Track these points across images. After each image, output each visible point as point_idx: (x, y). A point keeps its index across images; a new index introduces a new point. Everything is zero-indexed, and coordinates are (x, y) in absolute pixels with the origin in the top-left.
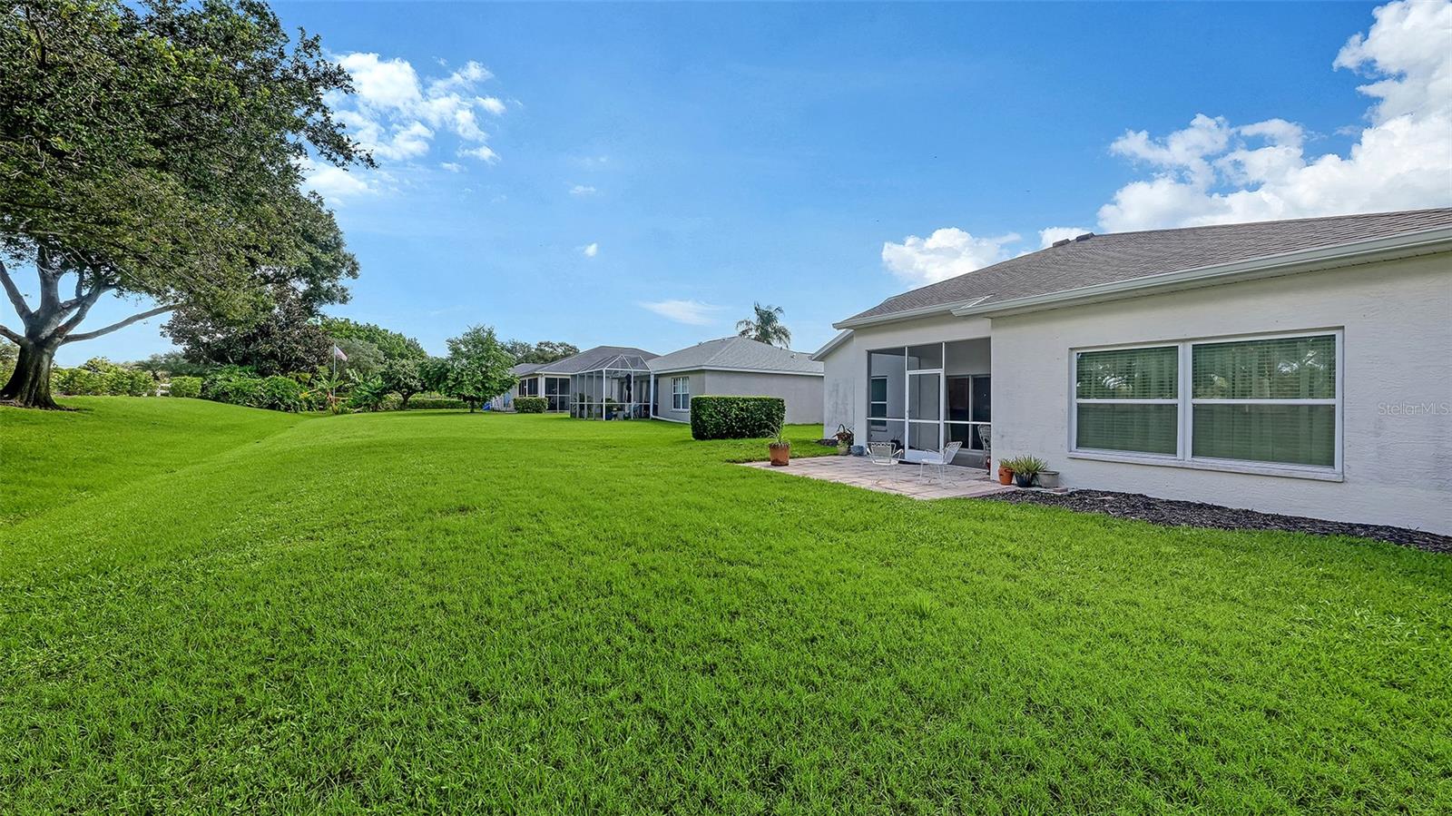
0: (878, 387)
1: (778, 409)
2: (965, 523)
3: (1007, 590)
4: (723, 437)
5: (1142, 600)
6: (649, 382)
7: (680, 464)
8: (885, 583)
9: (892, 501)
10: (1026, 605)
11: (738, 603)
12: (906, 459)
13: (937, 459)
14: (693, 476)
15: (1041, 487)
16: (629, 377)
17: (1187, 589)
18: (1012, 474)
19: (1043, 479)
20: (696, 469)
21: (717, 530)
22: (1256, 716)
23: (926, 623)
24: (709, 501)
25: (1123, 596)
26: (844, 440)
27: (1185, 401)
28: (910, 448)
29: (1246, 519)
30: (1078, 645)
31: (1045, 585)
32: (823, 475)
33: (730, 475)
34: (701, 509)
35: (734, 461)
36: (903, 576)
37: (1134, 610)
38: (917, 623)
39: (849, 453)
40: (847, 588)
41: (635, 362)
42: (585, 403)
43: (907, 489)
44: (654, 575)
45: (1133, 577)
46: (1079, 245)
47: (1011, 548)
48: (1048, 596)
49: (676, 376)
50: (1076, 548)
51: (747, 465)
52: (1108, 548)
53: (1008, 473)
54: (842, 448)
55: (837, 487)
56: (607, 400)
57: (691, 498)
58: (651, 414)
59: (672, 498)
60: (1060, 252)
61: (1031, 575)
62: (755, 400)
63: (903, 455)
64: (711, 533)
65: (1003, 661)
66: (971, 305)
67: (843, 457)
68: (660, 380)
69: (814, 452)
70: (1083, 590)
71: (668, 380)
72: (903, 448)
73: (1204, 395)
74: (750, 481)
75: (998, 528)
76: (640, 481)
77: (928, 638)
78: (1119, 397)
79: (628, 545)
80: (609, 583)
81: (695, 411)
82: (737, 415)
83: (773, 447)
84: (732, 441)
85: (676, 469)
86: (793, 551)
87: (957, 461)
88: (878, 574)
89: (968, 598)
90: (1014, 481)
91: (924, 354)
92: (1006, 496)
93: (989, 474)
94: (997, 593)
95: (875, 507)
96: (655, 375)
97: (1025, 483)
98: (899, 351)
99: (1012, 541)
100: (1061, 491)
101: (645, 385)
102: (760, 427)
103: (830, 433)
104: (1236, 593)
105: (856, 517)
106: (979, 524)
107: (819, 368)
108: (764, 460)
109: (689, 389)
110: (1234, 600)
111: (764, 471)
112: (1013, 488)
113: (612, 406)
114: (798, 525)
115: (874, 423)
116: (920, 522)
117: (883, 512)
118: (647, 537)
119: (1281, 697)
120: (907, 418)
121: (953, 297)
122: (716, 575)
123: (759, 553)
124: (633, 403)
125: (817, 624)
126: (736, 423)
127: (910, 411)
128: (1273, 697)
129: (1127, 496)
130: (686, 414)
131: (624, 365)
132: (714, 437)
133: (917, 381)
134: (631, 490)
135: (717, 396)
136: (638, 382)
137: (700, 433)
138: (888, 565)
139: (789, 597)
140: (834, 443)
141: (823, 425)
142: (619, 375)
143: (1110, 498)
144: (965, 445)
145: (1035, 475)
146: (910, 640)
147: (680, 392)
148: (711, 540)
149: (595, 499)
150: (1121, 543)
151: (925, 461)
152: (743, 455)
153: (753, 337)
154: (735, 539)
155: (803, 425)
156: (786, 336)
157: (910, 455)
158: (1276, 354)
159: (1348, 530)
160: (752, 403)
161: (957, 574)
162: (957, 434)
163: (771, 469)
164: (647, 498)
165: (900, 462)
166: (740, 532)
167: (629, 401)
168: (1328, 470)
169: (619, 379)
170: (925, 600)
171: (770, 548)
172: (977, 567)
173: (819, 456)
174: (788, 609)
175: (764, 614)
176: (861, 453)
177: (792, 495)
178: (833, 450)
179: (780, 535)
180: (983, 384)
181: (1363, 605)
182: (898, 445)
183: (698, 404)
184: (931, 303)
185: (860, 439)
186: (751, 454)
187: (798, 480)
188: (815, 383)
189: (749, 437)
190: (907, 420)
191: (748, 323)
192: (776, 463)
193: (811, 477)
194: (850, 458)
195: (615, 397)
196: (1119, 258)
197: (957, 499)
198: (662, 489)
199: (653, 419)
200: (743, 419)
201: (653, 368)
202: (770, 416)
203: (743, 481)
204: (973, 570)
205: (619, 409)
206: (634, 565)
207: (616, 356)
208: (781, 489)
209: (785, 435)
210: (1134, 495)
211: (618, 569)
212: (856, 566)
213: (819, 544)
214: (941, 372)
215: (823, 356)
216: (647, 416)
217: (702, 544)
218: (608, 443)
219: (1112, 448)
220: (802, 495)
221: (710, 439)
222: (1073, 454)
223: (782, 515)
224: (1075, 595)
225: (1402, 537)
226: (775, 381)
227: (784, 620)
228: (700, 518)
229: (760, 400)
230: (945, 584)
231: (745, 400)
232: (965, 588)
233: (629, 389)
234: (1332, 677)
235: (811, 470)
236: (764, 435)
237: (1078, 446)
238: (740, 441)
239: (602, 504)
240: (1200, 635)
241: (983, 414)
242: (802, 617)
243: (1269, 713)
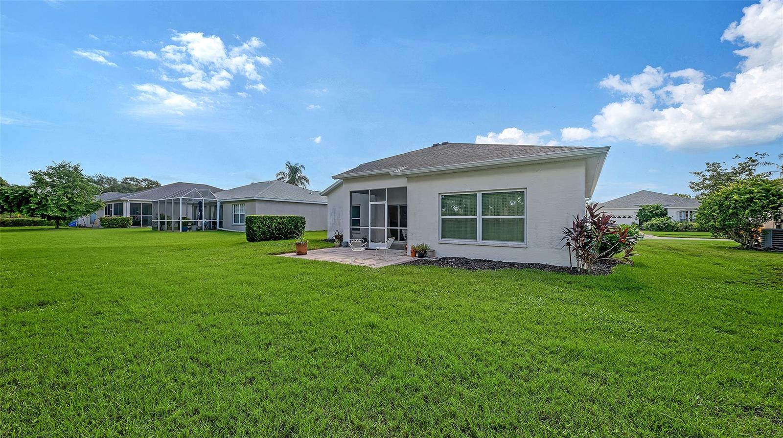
0: (355, 211)
1: (302, 223)
2: (395, 277)
3: (411, 308)
4: (267, 239)
5: (463, 304)
6: (216, 206)
7: (237, 257)
8: (356, 313)
9: (360, 269)
10: (418, 313)
11: (271, 337)
12: (369, 248)
13: (383, 247)
14: (246, 264)
15: (428, 257)
16: (200, 203)
17: (479, 296)
18: (416, 252)
19: (429, 253)
20: (248, 260)
21: (260, 296)
22: (499, 345)
23: (375, 330)
24: (256, 278)
25: (456, 303)
26: (338, 239)
27: (479, 217)
28: (372, 241)
29: (499, 265)
30: (439, 327)
31: (428, 302)
32: (326, 258)
33: (271, 262)
34: (250, 284)
35: (274, 254)
36: (365, 308)
37: (460, 308)
38: (370, 331)
39: (340, 245)
40: (335, 318)
41: (205, 194)
42: (166, 220)
43: (368, 263)
44: (214, 330)
45: (460, 294)
46: (443, 147)
47: (414, 287)
48: (427, 308)
49: (235, 203)
50: (440, 284)
51: (282, 255)
52: (452, 282)
53: (415, 251)
54: (337, 243)
55: (333, 265)
56: (183, 218)
57: (242, 278)
58: (218, 227)
59: (230, 279)
60: (435, 149)
61: (421, 299)
62: (288, 217)
63: (367, 246)
64: (256, 298)
65: (408, 342)
66: (398, 171)
67: (337, 248)
68: (224, 206)
69: (322, 246)
70: (442, 303)
71: (230, 206)
72: (368, 242)
73: (486, 215)
74: (283, 265)
75: (409, 278)
76: (207, 270)
77: (375, 337)
78: (458, 215)
79: (195, 313)
80: (178, 341)
81: (249, 224)
82: (276, 226)
83: (298, 244)
84: (273, 242)
85: (235, 261)
86: (307, 302)
87: (393, 247)
88: (353, 308)
89: (394, 314)
90: (417, 255)
91: (378, 194)
92: (414, 263)
93: (407, 252)
94: (407, 309)
95: (353, 273)
96: (220, 202)
97: (421, 256)
98: (365, 192)
99: (415, 283)
100: (436, 258)
101: (213, 209)
102: (290, 233)
103: (331, 235)
104: (494, 296)
105: (342, 279)
106: (401, 277)
107: (325, 200)
108: (293, 252)
109: (245, 211)
110: (494, 298)
111: (292, 259)
112: (416, 259)
113: (187, 223)
114: (311, 287)
115: (354, 229)
116: (374, 278)
117: (357, 275)
118: (209, 306)
119: (507, 335)
120: (370, 226)
121: (391, 166)
122: (258, 323)
123: (286, 306)
124: (204, 220)
125: (318, 341)
126: (276, 231)
127: (371, 223)
128: (504, 335)
129: (460, 259)
130: (243, 226)
131: (197, 195)
132: (261, 240)
133: (375, 207)
134: (200, 277)
135: (263, 215)
136: (208, 207)
137: (252, 237)
138: (358, 303)
139: (303, 328)
140: (333, 241)
141: (327, 231)
142: (193, 202)
143: (454, 260)
144: (396, 239)
145: (425, 252)
146: (366, 340)
147: (238, 213)
148: (256, 302)
149: (170, 285)
150: (457, 279)
151: (378, 248)
152: (280, 250)
153: (286, 181)
154: (271, 300)
155: (316, 231)
156: (307, 181)
157: (371, 245)
158: (508, 198)
159: (528, 266)
160: (285, 219)
161: (390, 303)
162: (393, 234)
163: (297, 257)
164: (212, 281)
165: (366, 249)
166: (275, 295)
167: (201, 218)
168: (523, 243)
169: (193, 204)
170: (374, 318)
171: (293, 302)
172: (399, 299)
173: (324, 248)
174: (302, 336)
175: (287, 342)
176: (347, 246)
177: (308, 271)
178: (332, 244)
179: (299, 294)
180: (404, 209)
181: (532, 295)
182: (365, 240)
183: (250, 221)
184: (381, 168)
185: (346, 238)
186: (284, 249)
187: (312, 262)
188: (323, 208)
189: (284, 239)
190: (370, 228)
191: (284, 174)
192: (299, 253)
193: (319, 260)
194: (341, 248)
195: (190, 216)
196: (457, 154)
197: (392, 266)
198: (223, 274)
199: (218, 230)
200: (280, 229)
201: (218, 197)
202: (296, 227)
203: (278, 265)
204: (398, 300)
205: (192, 224)
206: (199, 325)
207: (191, 189)
208: (301, 268)
209: (305, 238)
210: (462, 258)
211: (185, 330)
212: (342, 306)
213: (322, 296)
214: (386, 203)
215: (328, 193)
216: (215, 228)
217: (249, 306)
218: (184, 247)
219: (454, 238)
220: (313, 270)
221: (259, 241)
222: (441, 241)
223: (301, 283)
224: (439, 305)
225: (543, 267)
226: (300, 207)
227: (299, 342)
228: (249, 289)
229: (291, 217)
230: (384, 309)
231: (281, 218)
232: (393, 309)
233: (201, 211)
234: (521, 324)
235: (320, 256)
236: (292, 238)
237: (442, 237)
238: (278, 242)
239: (176, 288)
240: (482, 315)
241: (404, 224)
242: (310, 338)
243: (503, 342)
